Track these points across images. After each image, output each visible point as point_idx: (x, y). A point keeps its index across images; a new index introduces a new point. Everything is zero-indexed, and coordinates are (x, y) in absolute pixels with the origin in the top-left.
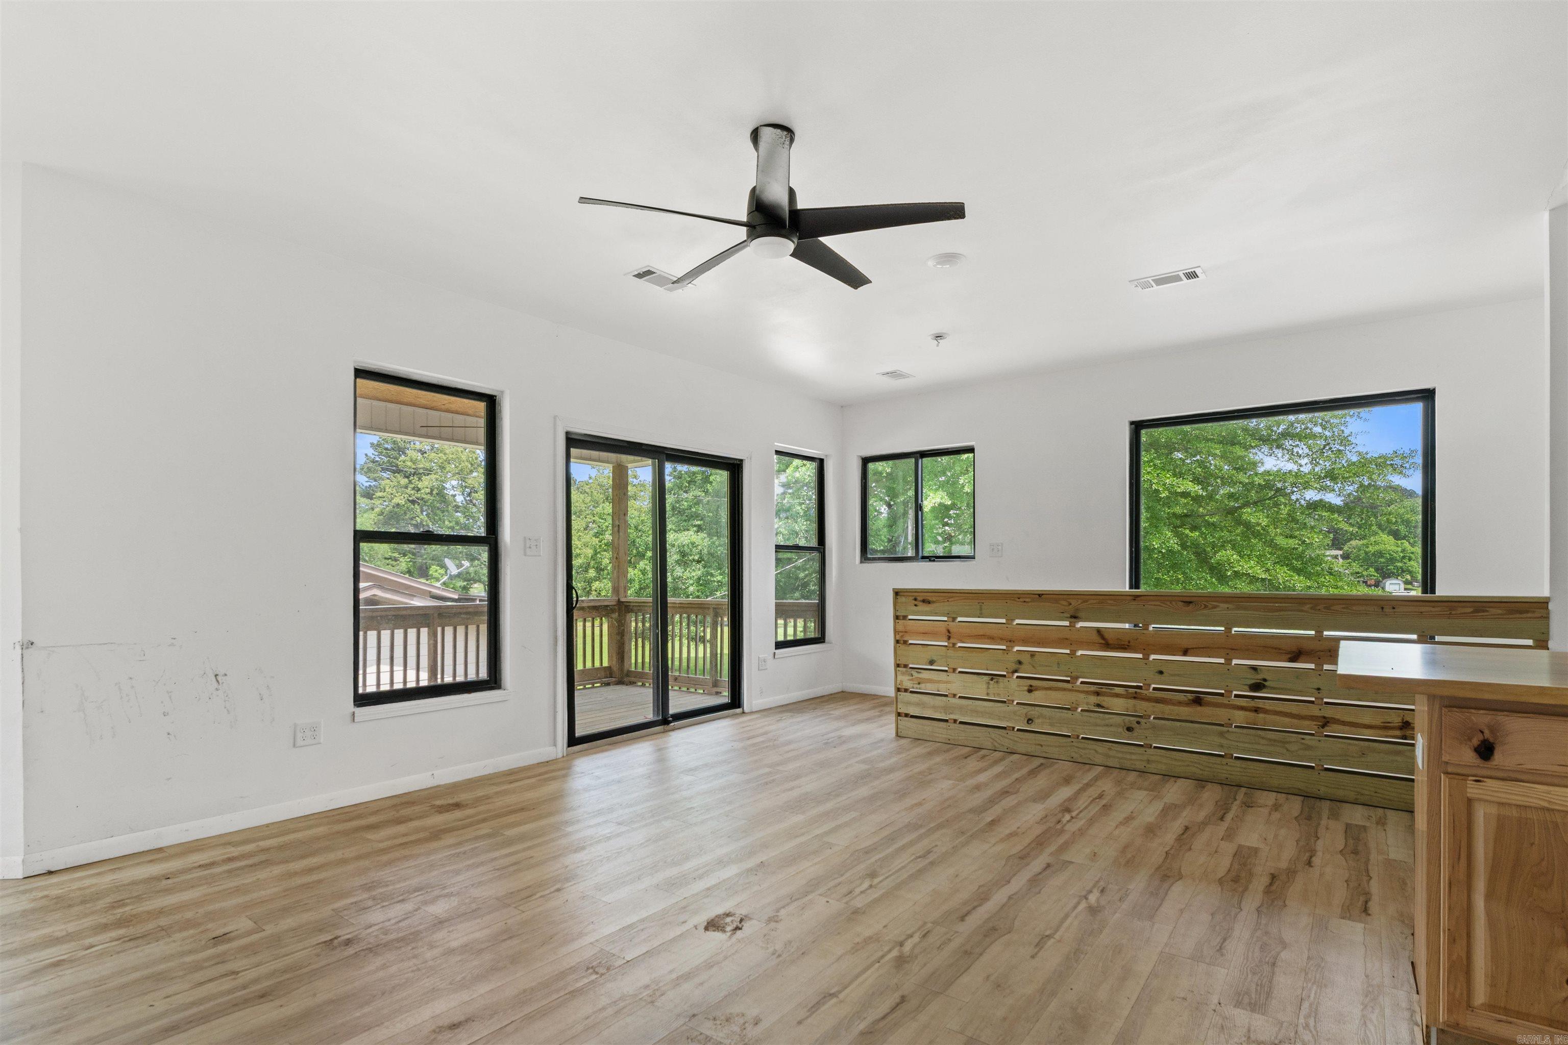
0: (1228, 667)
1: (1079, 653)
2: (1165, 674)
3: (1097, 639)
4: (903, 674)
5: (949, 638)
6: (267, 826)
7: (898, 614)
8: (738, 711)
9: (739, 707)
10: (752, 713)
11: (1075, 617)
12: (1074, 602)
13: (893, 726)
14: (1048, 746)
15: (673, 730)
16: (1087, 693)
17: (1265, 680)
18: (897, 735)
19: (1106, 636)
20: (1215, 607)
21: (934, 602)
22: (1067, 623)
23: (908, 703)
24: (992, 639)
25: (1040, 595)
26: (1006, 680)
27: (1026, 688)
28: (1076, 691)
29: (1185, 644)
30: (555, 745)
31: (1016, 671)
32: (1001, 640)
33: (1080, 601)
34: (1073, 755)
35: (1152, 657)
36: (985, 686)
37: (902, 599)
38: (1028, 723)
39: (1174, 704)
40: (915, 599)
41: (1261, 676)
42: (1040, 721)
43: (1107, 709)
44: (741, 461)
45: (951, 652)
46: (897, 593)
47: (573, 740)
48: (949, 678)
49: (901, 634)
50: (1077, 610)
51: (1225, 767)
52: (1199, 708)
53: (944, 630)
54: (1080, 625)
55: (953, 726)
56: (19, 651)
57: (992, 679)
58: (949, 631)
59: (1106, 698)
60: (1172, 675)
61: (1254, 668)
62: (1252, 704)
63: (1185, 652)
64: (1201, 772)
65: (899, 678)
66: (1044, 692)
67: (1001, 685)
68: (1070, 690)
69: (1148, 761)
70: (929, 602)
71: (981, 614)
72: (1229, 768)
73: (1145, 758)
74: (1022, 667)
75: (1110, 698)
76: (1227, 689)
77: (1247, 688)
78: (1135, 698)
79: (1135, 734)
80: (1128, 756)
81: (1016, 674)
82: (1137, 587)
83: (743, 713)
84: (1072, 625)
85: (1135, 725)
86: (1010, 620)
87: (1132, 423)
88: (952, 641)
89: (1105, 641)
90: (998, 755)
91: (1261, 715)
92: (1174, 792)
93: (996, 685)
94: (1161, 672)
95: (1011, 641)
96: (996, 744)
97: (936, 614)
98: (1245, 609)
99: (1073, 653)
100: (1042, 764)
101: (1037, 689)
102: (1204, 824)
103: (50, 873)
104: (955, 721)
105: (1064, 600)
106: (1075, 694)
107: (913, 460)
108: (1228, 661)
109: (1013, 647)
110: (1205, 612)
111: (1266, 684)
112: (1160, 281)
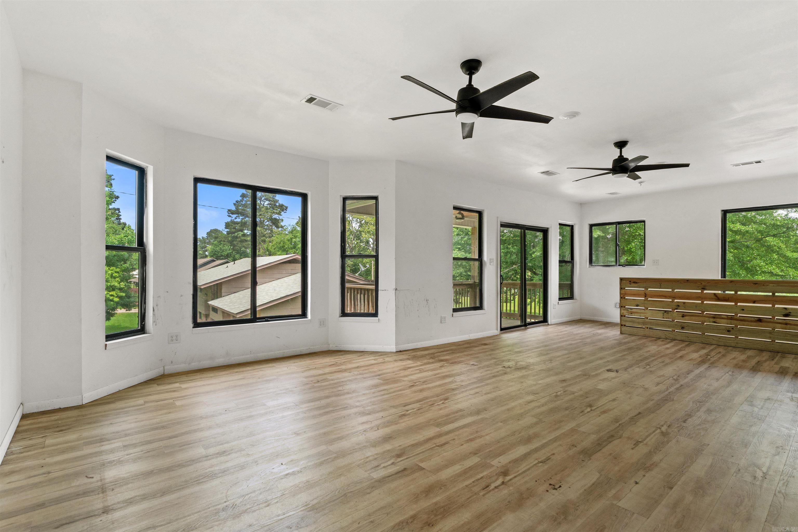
0: (773, 308)
1: (705, 302)
2: (745, 310)
3: (715, 297)
4: (624, 310)
5: (646, 296)
6: (437, 345)
7: (622, 287)
8: (547, 323)
9: (546, 322)
10: (551, 325)
11: (704, 289)
12: (703, 283)
13: (619, 330)
14: (691, 337)
15: (528, 328)
16: (709, 317)
17: (790, 313)
18: (621, 333)
19: (718, 296)
20: (768, 285)
21: (639, 283)
22: (700, 291)
23: (626, 321)
24: (665, 297)
25: (687, 280)
26: (672, 312)
27: (681, 315)
28: (704, 317)
29: (755, 299)
30: (497, 330)
31: (677, 309)
32: (669, 297)
33: (706, 283)
34: (703, 341)
35: (739, 304)
36: (662, 315)
37: (623, 282)
38: (682, 328)
39: (749, 322)
40: (630, 282)
41: (788, 311)
42: (687, 328)
43: (719, 323)
44: (548, 228)
45: (646, 302)
46: (621, 279)
47: (502, 329)
48: (645, 312)
49: (623, 295)
50: (705, 286)
51: (772, 345)
52: (760, 323)
53: (643, 293)
54: (705, 292)
55: (647, 330)
56: (394, 291)
57: (665, 312)
58: (645, 294)
59: (718, 320)
60: (748, 311)
61: (785, 308)
62: (784, 322)
63: (754, 302)
64: (760, 347)
65: (622, 311)
66: (689, 317)
67: (670, 314)
68: (701, 316)
69: (737, 343)
70: (637, 283)
71: (660, 287)
72: (773, 346)
73: (736, 342)
74: (680, 307)
75: (720, 320)
76: (773, 316)
77: (782, 316)
78: (731, 319)
79: (731, 333)
80: (728, 341)
81: (676, 310)
82: (725, 277)
83: (548, 324)
84: (702, 292)
85: (731, 329)
86: (673, 290)
87: (723, 211)
88: (647, 297)
89: (717, 298)
90: (669, 340)
91: (788, 326)
92: (750, 353)
93: (667, 314)
94: (743, 310)
95: (674, 298)
96: (667, 336)
97: (640, 287)
98: (781, 286)
99: (703, 302)
100: (689, 344)
101: (686, 316)
102: (765, 361)
103: (401, 351)
104: (647, 328)
105: (699, 282)
106: (703, 318)
107: (615, 225)
108: (774, 306)
109: (674, 300)
110: (764, 287)
111: (791, 314)
112: (743, 164)
